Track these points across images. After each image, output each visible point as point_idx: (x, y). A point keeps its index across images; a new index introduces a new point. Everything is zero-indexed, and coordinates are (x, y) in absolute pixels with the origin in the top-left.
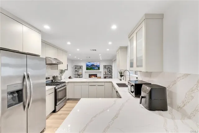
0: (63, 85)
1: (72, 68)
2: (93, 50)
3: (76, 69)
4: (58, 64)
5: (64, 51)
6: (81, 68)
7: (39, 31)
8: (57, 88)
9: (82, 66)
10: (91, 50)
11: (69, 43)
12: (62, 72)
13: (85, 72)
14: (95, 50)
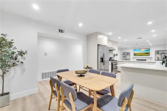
0: (115, 62)
1: (121, 54)
2: (139, 38)
3: (124, 56)
4: (112, 50)
5: (117, 43)
6: (129, 54)
7: (107, 36)
8: (113, 62)
9: (130, 53)
10: (136, 39)
11: (120, 38)
12: (114, 55)
13: (133, 58)
14: (141, 38)
